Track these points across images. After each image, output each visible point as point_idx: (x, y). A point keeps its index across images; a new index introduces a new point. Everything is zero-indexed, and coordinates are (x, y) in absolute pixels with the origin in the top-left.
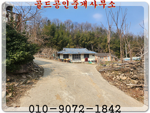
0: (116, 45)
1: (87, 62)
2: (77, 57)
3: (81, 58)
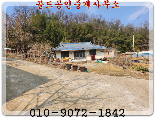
1: (94, 61)
3: (86, 56)
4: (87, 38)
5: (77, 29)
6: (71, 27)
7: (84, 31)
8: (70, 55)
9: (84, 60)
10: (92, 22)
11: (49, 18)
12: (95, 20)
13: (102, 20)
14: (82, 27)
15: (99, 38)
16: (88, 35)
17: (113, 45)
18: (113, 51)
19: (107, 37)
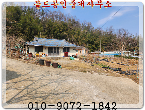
3: (60, 52)
4: (62, 35)
5: (52, 26)
6: (47, 23)
7: (60, 28)
8: (44, 50)
9: (58, 56)
10: (67, 22)
11: (24, 11)
12: (70, 20)
13: (76, 21)
14: (58, 24)
15: (72, 37)
16: (63, 32)
17: (84, 44)
18: (84, 50)
19: (80, 37)
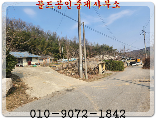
0: (53, 48)
1: (30, 66)
2: (19, 61)
12: (33, 29)
13: (40, 30)
17: (50, 53)
19: (45, 47)
